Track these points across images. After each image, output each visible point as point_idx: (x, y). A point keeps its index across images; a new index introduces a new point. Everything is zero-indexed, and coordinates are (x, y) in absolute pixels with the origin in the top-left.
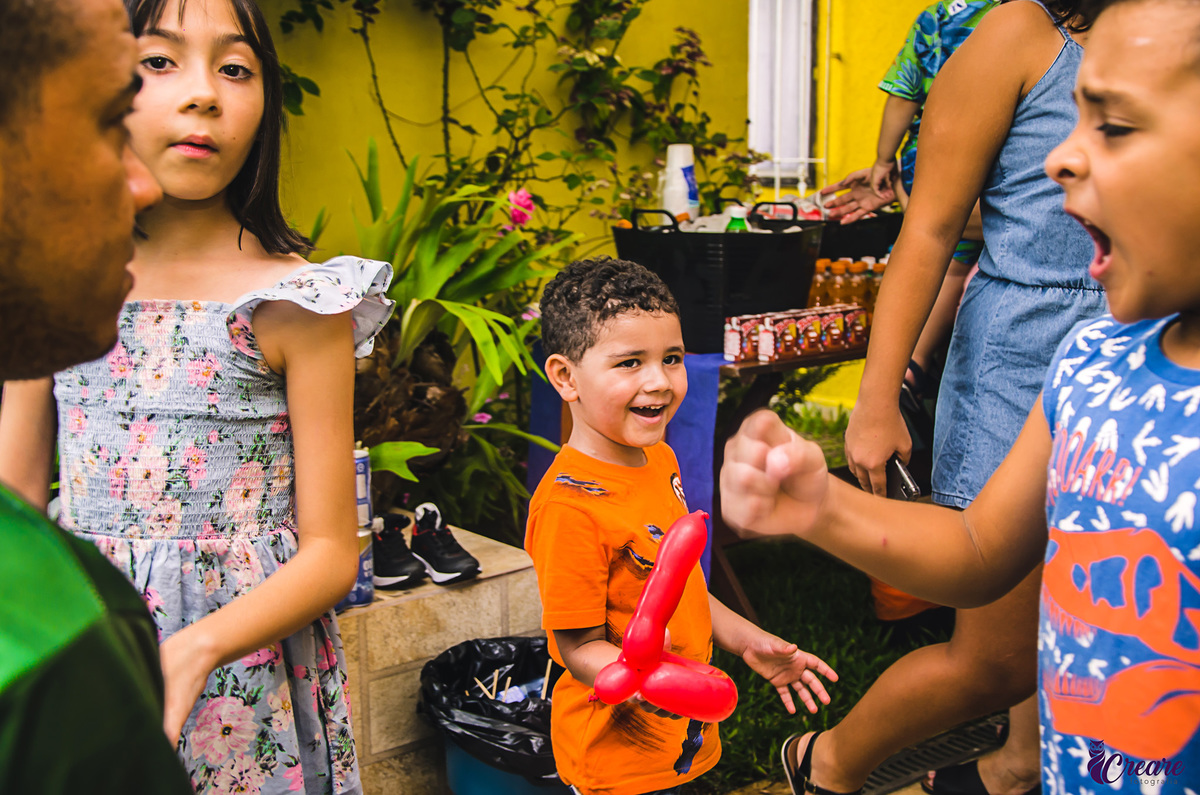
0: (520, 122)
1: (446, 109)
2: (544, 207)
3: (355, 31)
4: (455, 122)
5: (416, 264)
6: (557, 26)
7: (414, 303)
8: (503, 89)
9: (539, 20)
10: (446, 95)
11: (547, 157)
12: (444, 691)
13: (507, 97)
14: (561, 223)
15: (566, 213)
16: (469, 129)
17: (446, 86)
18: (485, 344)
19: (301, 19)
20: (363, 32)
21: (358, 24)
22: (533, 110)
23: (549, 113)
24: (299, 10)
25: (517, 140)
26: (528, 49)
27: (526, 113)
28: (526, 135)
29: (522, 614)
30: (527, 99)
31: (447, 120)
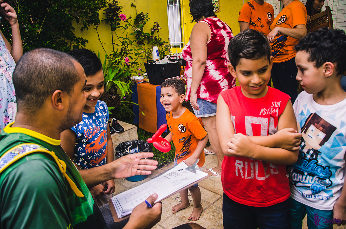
0: (126, 43)
1: (113, 41)
2: (132, 58)
3: (95, 29)
4: (115, 44)
5: (108, 74)
6: (132, 24)
7: (108, 81)
8: (122, 38)
9: (129, 23)
10: (112, 38)
11: (131, 50)
12: (119, 152)
13: (123, 39)
14: (135, 61)
15: (136, 59)
16: (117, 45)
17: (112, 37)
18: (121, 89)
19: (84, 28)
20: (96, 29)
21: (95, 28)
22: (128, 41)
23: (131, 41)
24: (84, 27)
25: (126, 47)
26: (127, 29)
27: (127, 42)
28: (128, 46)
29: (133, 136)
30: (127, 39)
31: (113, 43)
